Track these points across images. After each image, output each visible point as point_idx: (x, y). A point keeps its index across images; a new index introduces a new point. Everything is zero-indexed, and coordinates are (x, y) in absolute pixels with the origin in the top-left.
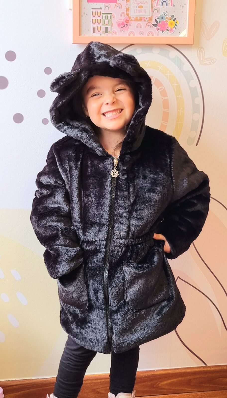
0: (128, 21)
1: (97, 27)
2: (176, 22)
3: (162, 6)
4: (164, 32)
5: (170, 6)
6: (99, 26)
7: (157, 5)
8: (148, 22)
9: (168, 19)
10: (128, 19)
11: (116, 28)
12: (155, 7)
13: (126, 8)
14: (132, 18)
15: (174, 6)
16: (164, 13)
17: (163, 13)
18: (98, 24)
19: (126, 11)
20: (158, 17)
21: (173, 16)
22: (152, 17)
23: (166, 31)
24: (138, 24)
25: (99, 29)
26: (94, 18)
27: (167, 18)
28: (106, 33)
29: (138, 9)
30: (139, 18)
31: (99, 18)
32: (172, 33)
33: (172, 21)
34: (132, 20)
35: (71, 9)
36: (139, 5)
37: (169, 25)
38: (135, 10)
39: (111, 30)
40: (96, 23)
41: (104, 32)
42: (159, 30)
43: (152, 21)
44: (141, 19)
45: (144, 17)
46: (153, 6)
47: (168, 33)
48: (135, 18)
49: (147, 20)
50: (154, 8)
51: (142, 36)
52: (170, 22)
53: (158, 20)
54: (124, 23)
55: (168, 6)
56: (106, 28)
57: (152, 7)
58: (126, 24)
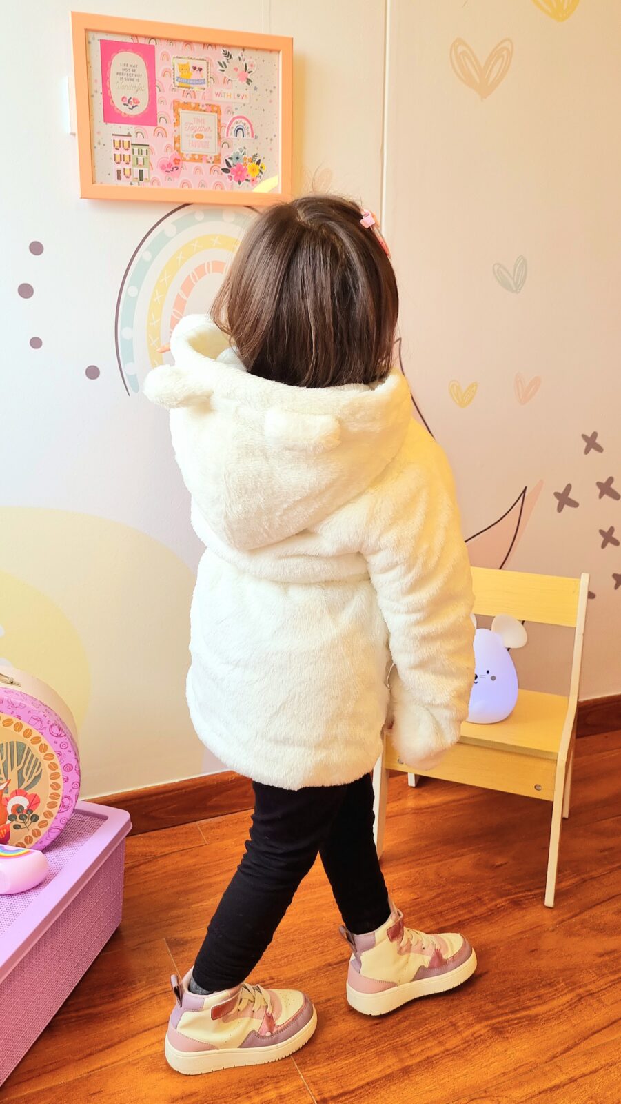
0: (179, 160)
1: (124, 169)
2: (261, 167)
3: (236, 136)
4: (242, 184)
5: (250, 138)
6: (127, 167)
7: (227, 135)
8: (213, 164)
9: (248, 160)
10: (178, 157)
11: (158, 174)
12: (224, 137)
13: (175, 138)
14: (185, 156)
15: (256, 137)
16: (240, 149)
17: (238, 150)
18: (124, 163)
19: (175, 142)
20: (230, 156)
21: (256, 156)
22: (220, 155)
23: (245, 181)
24: (197, 167)
25: (127, 173)
26: (118, 153)
27: (245, 158)
28: (140, 180)
29: (195, 139)
31: (127, 154)
32: (255, 185)
33: (254, 164)
34: (185, 160)
35: (74, 134)
36: (197, 133)
37: (249, 171)
38: (191, 142)
39: (149, 177)
40: (122, 162)
41: (137, 179)
42: (233, 180)
43: (220, 163)
44: (201, 158)
45: (207, 156)
46: (221, 136)
47: (248, 186)
48: (191, 156)
50: (222, 140)
51: (203, 189)
52: (250, 166)
53: (230, 161)
54: (172, 165)
56: (141, 172)
57: (219, 138)
58: (176, 167)
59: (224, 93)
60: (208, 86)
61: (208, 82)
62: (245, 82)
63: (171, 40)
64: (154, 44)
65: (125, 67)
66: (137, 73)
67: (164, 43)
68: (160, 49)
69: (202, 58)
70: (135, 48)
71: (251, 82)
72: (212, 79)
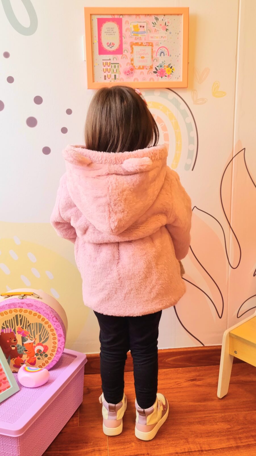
0: (133, 69)
2: (173, 70)
3: (161, 56)
4: (163, 78)
5: (167, 56)
6: (109, 74)
7: (156, 56)
8: (149, 70)
9: (166, 67)
10: (133, 68)
11: (123, 76)
12: (154, 57)
13: (131, 59)
14: (136, 67)
15: (170, 56)
17: (161, 62)
18: (108, 72)
19: (131, 61)
20: (157, 66)
21: (170, 65)
22: (152, 65)
24: (141, 71)
25: (109, 76)
26: (105, 68)
28: (115, 79)
29: (140, 59)
30: (141, 67)
31: (109, 68)
32: (170, 78)
33: (169, 68)
34: (136, 69)
35: (85, 61)
36: (141, 56)
37: (167, 72)
39: (119, 77)
40: (107, 72)
41: (113, 79)
42: (159, 77)
43: (152, 69)
44: (143, 67)
45: (146, 66)
47: (166, 79)
48: (139, 67)
51: (144, 81)
52: (167, 69)
53: (158, 68)
55: (165, 56)
56: (115, 76)
57: (152, 57)
58: (131, 72)
59: (155, 36)
60: (147, 34)
61: (147, 32)
62: (165, 31)
63: (130, 15)
64: (122, 17)
65: (108, 29)
66: (114, 31)
67: (127, 16)
68: (125, 19)
69: (144, 21)
70: (113, 20)
71: (168, 30)
72: (149, 31)
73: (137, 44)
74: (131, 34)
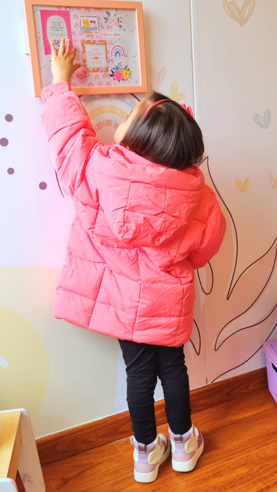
0: (87, 72)
2: (130, 72)
3: (116, 56)
5: (123, 57)
7: (111, 56)
8: (104, 73)
12: (109, 57)
13: (83, 60)
14: (89, 69)
15: (126, 56)
17: (117, 64)
20: (113, 68)
21: (127, 66)
22: (108, 67)
23: (122, 80)
24: (96, 74)
27: (121, 68)
29: (94, 60)
30: (96, 69)
32: (128, 82)
33: (126, 71)
34: (89, 71)
36: (95, 56)
37: (124, 75)
38: (92, 61)
42: (116, 81)
43: (108, 71)
44: (98, 70)
45: (101, 68)
46: (108, 57)
47: (124, 83)
48: (93, 69)
49: (104, 71)
50: (108, 59)
51: (100, 86)
52: (124, 72)
54: (83, 75)
55: (121, 57)
59: (108, 34)
60: (99, 30)
62: (118, 27)
63: (78, 8)
64: (69, 10)
65: (55, 24)
66: (61, 26)
67: (74, 9)
68: (72, 13)
69: (95, 16)
70: (59, 13)
71: (122, 26)
72: (101, 27)
73: (88, 42)
74: (81, 30)
